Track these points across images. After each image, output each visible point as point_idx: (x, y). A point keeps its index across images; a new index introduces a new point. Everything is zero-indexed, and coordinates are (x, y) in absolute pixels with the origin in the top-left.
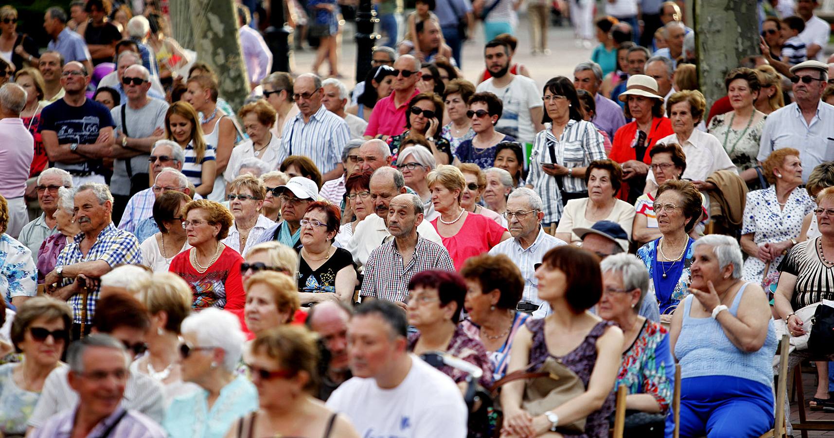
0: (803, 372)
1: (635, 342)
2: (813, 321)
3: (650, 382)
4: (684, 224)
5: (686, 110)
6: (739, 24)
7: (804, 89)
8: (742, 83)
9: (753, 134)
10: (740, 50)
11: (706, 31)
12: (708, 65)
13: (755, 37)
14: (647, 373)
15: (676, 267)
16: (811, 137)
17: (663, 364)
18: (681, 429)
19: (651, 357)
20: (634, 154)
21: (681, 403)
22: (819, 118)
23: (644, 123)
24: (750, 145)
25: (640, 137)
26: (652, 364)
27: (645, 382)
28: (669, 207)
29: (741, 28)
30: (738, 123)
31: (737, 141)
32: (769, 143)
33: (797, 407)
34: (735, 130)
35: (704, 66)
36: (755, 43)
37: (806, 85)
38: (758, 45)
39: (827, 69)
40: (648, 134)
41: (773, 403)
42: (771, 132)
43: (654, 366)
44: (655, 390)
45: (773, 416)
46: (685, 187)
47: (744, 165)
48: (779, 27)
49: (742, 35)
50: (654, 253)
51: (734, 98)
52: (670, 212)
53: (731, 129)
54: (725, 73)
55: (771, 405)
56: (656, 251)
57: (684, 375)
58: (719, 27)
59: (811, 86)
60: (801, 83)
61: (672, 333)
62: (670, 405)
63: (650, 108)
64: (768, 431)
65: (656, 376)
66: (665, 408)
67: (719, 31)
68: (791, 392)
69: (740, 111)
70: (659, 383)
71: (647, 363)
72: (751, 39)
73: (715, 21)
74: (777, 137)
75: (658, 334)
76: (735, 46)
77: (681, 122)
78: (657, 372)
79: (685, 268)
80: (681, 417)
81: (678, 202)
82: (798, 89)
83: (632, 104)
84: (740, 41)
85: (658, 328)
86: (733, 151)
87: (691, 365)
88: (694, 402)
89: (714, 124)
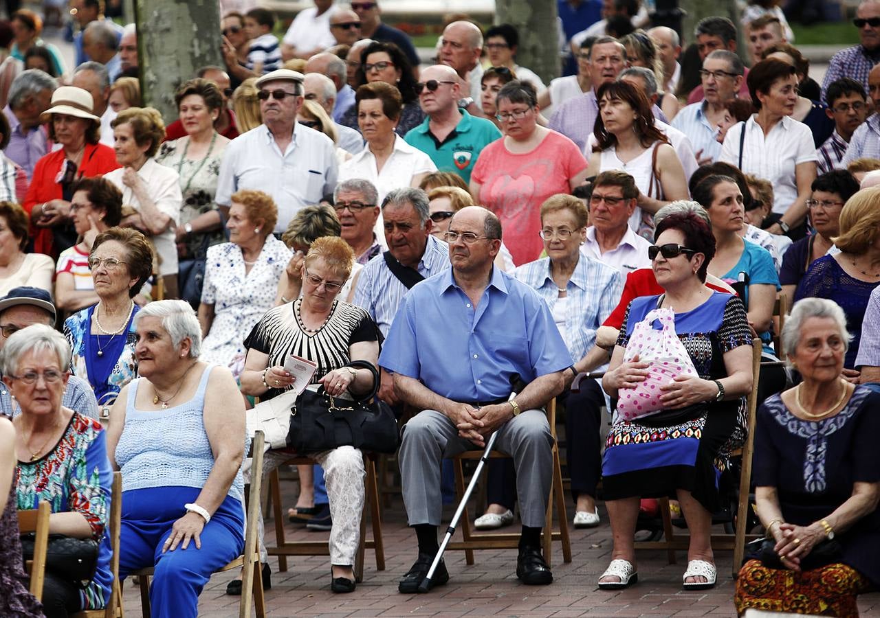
0: (281, 479)
1: (60, 442)
2: (293, 410)
3: (79, 495)
4: (129, 286)
5: (126, 135)
6: (194, 20)
7: (276, 107)
8: (196, 100)
9: (214, 166)
10: (197, 54)
11: (151, 29)
12: (155, 74)
13: (216, 38)
14: (75, 483)
15: (116, 343)
16: (288, 170)
17: (96, 471)
18: (121, 558)
19: (80, 461)
20: (60, 192)
21: (122, 523)
22: (296, 144)
23: (75, 151)
24: (210, 180)
25: (68, 169)
26: (82, 471)
27: (73, 494)
28: (110, 262)
29: (198, 25)
30: (194, 151)
31: (194, 174)
32: (232, 180)
33: (273, 525)
34: (191, 160)
35: (150, 76)
36: (216, 46)
37: (278, 102)
38: (221, 48)
39: (302, 80)
40: (79, 165)
41: (243, 521)
42: (234, 165)
43: (84, 474)
44: (86, 506)
45: (242, 537)
46: (132, 237)
47: (203, 207)
48: (243, 24)
49: (199, 35)
50: (87, 324)
51: (188, 121)
52: (111, 270)
53: (185, 159)
54: (177, 85)
55: (240, 524)
56: (90, 321)
57: (126, 486)
58: (167, 24)
59: (285, 104)
60: (271, 99)
61: (110, 431)
62: (107, 525)
63: (83, 130)
64: (236, 558)
65: (87, 486)
66: (100, 528)
67: (168, 30)
68: (265, 505)
69: (196, 137)
70: (92, 497)
71: (75, 469)
72: (210, 41)
73: (163, 17)
74: (243, 171)
75: (90, 431)
76: (190, 49)
77: (121, 151)
78: (88, 483)
79: (128, 343)
80: (122, 541)
81: (122, 257)
82: (267, 108)
83: (59, 126)
84: (196, 42)
85: (90, 423)
86: (188, 188)
87: (135, 474)
88: (140, 522)
89: (162, 154)
